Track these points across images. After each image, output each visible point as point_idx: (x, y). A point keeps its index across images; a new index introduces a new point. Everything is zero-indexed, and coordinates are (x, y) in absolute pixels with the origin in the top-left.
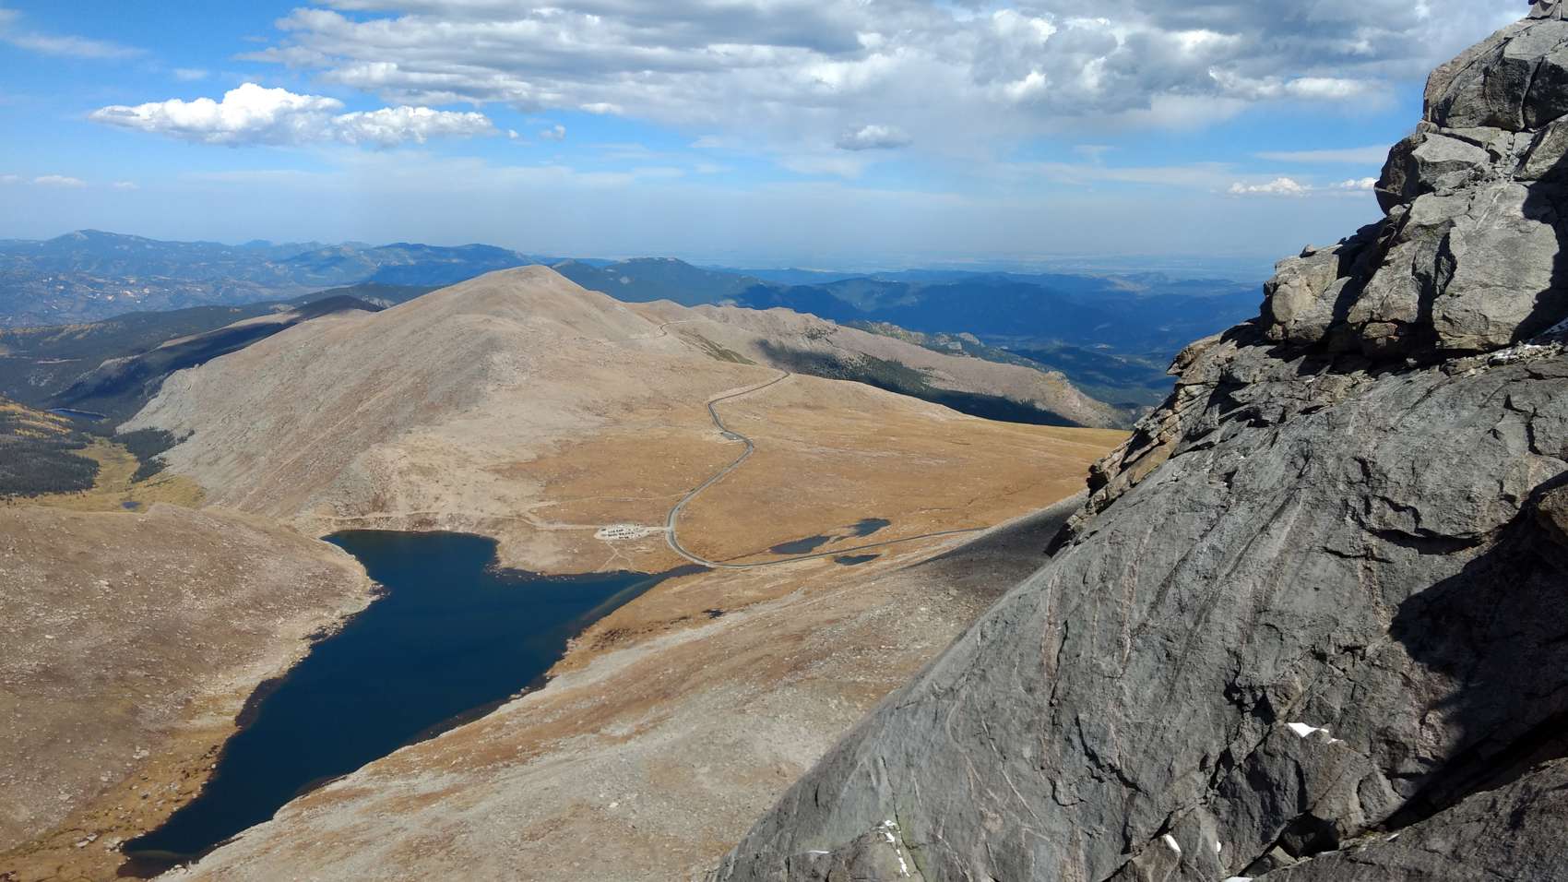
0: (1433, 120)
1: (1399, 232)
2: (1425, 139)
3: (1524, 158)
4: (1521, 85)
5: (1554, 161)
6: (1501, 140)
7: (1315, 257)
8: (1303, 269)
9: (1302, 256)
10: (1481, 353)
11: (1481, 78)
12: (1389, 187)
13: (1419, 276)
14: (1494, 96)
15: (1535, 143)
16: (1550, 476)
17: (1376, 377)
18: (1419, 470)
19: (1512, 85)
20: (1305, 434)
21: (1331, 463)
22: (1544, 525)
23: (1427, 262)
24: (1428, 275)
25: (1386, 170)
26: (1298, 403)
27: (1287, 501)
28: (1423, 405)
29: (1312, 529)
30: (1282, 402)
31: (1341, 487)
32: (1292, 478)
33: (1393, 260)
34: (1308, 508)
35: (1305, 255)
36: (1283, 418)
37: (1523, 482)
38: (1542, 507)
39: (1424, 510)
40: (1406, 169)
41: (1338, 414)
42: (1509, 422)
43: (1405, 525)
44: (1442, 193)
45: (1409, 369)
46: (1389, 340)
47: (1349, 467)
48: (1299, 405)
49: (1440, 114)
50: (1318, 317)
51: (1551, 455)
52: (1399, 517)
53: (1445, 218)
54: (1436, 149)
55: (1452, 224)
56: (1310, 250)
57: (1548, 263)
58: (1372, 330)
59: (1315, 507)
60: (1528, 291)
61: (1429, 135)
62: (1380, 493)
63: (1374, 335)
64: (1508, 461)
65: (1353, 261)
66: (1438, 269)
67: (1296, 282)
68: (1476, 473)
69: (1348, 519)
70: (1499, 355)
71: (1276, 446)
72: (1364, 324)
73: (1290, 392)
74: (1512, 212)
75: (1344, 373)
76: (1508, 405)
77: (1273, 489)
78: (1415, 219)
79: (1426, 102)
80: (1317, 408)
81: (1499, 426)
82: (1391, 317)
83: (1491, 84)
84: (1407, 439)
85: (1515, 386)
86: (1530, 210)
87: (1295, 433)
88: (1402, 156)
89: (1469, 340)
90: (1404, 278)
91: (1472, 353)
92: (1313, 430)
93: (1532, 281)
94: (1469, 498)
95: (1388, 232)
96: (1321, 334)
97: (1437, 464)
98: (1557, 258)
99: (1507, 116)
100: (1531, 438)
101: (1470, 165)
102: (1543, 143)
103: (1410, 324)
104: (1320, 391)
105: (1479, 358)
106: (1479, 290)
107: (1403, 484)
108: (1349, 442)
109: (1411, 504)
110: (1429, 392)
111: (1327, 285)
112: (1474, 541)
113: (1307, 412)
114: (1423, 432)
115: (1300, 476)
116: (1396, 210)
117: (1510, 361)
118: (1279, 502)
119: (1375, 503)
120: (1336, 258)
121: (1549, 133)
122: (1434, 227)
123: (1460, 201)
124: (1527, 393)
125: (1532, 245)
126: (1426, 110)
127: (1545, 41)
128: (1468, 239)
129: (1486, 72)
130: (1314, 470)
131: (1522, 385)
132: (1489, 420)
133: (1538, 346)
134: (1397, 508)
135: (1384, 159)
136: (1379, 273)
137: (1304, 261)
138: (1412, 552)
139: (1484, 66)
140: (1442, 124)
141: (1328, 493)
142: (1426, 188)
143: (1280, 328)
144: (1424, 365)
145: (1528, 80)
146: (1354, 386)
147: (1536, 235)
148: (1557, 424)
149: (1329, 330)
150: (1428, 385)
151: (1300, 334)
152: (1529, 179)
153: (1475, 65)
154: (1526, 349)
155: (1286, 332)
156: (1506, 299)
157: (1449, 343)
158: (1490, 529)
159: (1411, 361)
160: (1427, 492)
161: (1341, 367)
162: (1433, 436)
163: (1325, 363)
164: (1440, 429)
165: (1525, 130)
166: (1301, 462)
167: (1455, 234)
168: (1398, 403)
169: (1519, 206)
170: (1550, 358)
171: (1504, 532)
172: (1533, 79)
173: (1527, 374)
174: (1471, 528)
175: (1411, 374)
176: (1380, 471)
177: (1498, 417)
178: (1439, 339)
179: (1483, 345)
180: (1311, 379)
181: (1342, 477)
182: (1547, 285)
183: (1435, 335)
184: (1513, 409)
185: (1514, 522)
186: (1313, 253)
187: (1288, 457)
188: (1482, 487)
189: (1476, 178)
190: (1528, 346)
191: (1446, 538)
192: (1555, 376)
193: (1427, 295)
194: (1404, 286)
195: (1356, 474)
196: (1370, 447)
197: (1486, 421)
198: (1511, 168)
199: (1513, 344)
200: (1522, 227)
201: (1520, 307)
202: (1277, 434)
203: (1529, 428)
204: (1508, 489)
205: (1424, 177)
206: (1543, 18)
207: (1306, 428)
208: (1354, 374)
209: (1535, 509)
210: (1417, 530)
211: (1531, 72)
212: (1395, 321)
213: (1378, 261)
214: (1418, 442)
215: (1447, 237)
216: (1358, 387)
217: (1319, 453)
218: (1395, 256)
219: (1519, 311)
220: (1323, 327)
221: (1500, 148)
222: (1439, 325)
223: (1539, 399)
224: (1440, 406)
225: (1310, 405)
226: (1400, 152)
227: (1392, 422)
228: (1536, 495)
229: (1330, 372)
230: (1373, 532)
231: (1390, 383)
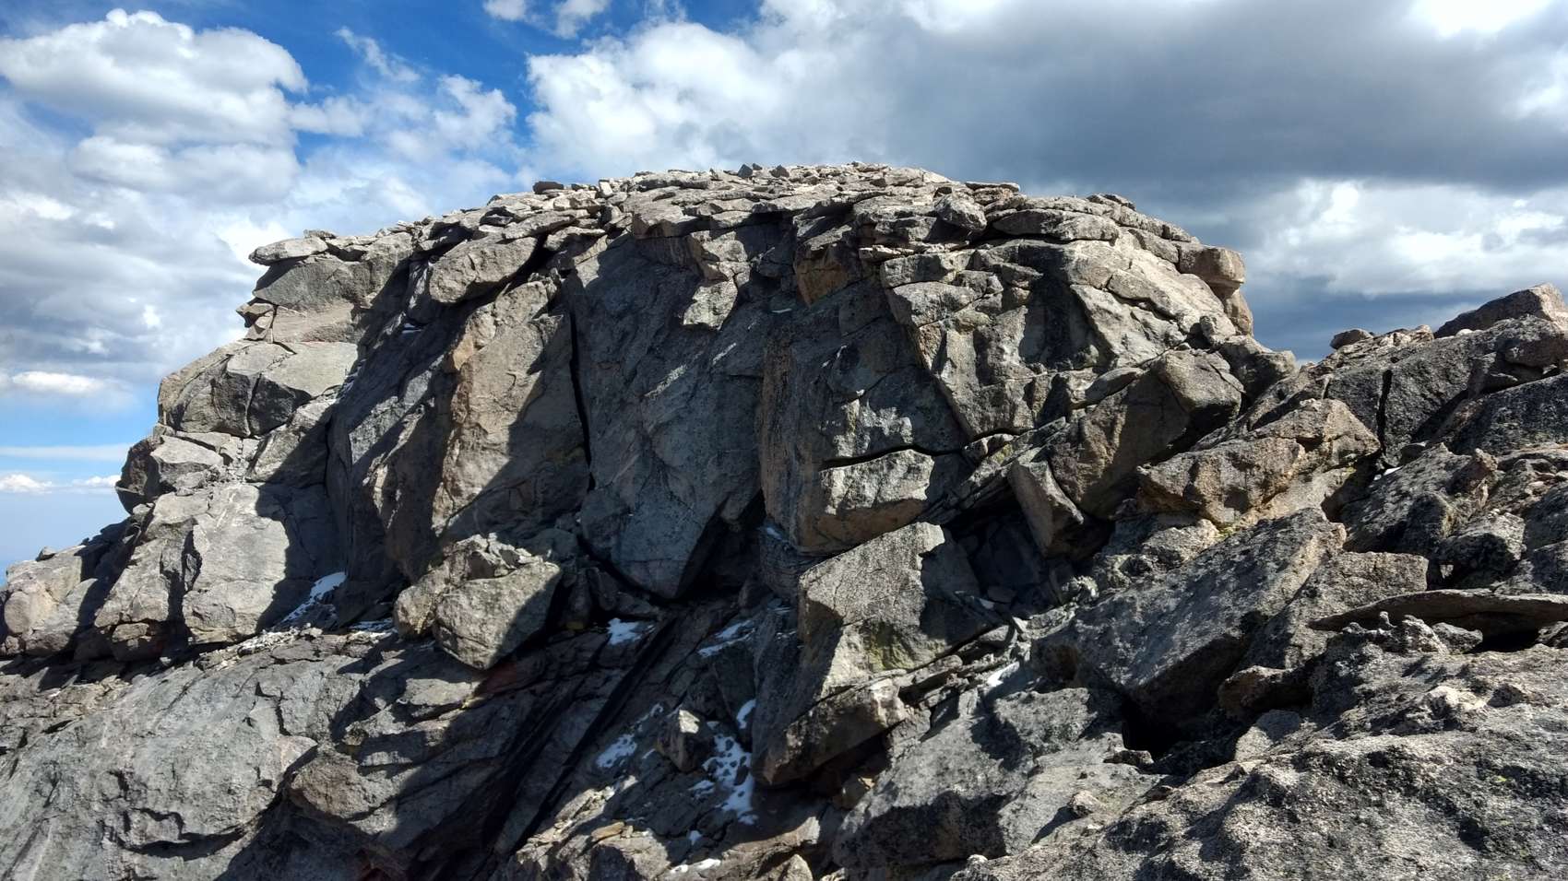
0: (169, 424)
1: (144, 531)
2: (162, 441)
3: (253, 461)
4: (244, 396)
5: (278, 465)
6: (232, 445)
7: (54, 560)
8: (40, 573)
9: (38, 560)
10: (231, 644)
11: (209, 388)
12: (131, 486)
13: (167, 574)
14: (222, 406)
15: (261, 448)
16: (299, 755)
17: (130, 681)
18: (179, 771)
19: (237, 396)
20: (51, 756)
21: (83, 783)
22: (298, 803)
23: (174, 560)
24: (176, 573)
25: (126, 470)
26: (41, 721)
27: (33, 837)
28: (180, 703)
29: (65, 863)
30: (22, 723)
31: (96, 807)
32: (38, 809)
33: (140, 560)
34: (58, 839)
35: (43, 558)
36: (23, 742)
37: (277, 764)
38: (294, 786)
39: (187, 813)
40: (146, 469)
41: (89, 726)
42: (260, 709)
43: (169, 834)
44: (182, 492)
45: (164, 668)
46: (142, 641)
47: (105, 783)
48: (43, 724)
49: (176, 419)
50: (59, 625)
51: (299, 734)
52: (161, 826)
53: (187, 517)
54: (172, 451)
55: (195, 522)
56: (48, 552)
57: (282, 557)
58: (122, 633)
59: (66, 836)
60: (267, 583)
61: (165, 437)
62: (140, 805)
63: (125, 637)
64: (262, 747)
65: (98, 562)
66: (185, 566)
67: (32, 588)
68: (234, 764)
69: (106, 842)
70: (247, 645)
71: (17, 775)
72: (114, 627)
73: (31, 711)
74: (247, 511)
75: (93, 681)
76: (259, 692)
77: (15, 826)
78: (158, 518)
79: (161, 406)
80: (64, 724)
81: (252, 714)
82: (142, 617)
83: (219, 394)
84: (165, 741)
85: (263, 674)
86: (263, 509)
87: (39, 756)
88: (141, 458)
89: (219, 634)
90: (152, 577)
91: (222, 645)
92: (61, 749)
93: (269, 573)
94: (229, 791)
95: (134, 531)
96: (65, 641)
97: (197, 762)
98: (289, 552)
99: (234, 424)
100: (281, 721)
101: (206, 467)
102: (267, 449)
103: (162, 623)
104: (67, 705)
105: (230, 649)
106: (224, 584)
107: (164, 790)
108: (103, 756)
109: (173, 809)
110: (185, 689)
111: (69, 588)
112: (238, 834)
113: (53, 729)
114: (181, 731)
115: (47, 804)
116: (140, 510)
117: (258, 650)
118: (23, 840)
119: (135, 817)
120: (79, 560)
121: (271, 441)
122: (178, 525)
123: (200, 500)
124: (274, 679)
125: (266, 540)
126: (161, 413)
127: (260, 360)
128: (210, 536)
129: (213, 383)
130: (64, 793)
131: (269, 671)
132: (243, 710)
133: (279, 634)
134: (158, 817)
135: (124, 458)
136: (126, 573)
137: (41, 565)
138: (176, 862)
139: (211, 377)
140: (177, 427)
141: (82, 817)
142: (167, 488)
143: (15, 640)
144: (178, 662)
145: (250, 392)
146: (105, 694)
147: (269, 530)
148: (301, 704)
149: (74, 638)
150: (184, 683)
151: (40, 644)
152: (259, 481)
153: (203, 377)
154: (270, 637)
155: (23, 644)
156: (249, 591)
157: (202, 638)
158: (251, 818)
159: (165, 660)
160: (189, 793)
161: (88, 675)
162: (192, 734)
163: (71, 673)
164: (197, 726)
165: (251, 437)
166: (47, 788)
167: (198, 532)
168: (155, 705)
169: (252, 505)
170: (290, 643)
171: (265, 817)
172: (254, 392)
173: (272, 661)
174: (233, 822)
175: (166, 673)
176: (139, 782)
177: (251, 705)
178: (191, 634)
179: (232, 637)
180: (56, 692)
181: (96, 796)
182: (282, 577)
183: (187, 632)
184: (263, 695)
185: (272, 806)
186: (51, 556)
187: (32, 785)
188: (241, 777)
189: (212, 479)
190: (271, 634)
191: (210, 837)
192: (296, 660)
193: (177, 593)
194: (153, 585)
195: (112, 788)
196: (127, 757)
197: (240, 711)
198: (242, 471)
199: (258, 634)
200: (257, 524)
201: (261, 599)
202: (17, 761)
203: (279, 712)
204: (265, 775)
205: (164, 477)
206: (258, 340)
207: (51, 749)
208: (106, 681)
209: (288, 789)
210: (182, 836)
211: (252, 385)
212: (146, 621)
213: (124, 560)
214: (176, 742)
215: (191, 534)
216: (110, 694)
217: (69, 774)
218: (141, 555)
219: (260, 602)
220: (67, 634)
221: (232, 452)
222: (190, 621)
223: (284, 682)
224: (197, 702)
225: (55, 721)
226: (139, 453)
227: (149, 726)
228: (289, 776)
229: (76, 682)
230: (134, 849)
231: (144, 685)
